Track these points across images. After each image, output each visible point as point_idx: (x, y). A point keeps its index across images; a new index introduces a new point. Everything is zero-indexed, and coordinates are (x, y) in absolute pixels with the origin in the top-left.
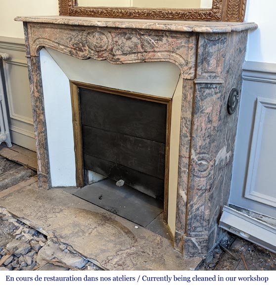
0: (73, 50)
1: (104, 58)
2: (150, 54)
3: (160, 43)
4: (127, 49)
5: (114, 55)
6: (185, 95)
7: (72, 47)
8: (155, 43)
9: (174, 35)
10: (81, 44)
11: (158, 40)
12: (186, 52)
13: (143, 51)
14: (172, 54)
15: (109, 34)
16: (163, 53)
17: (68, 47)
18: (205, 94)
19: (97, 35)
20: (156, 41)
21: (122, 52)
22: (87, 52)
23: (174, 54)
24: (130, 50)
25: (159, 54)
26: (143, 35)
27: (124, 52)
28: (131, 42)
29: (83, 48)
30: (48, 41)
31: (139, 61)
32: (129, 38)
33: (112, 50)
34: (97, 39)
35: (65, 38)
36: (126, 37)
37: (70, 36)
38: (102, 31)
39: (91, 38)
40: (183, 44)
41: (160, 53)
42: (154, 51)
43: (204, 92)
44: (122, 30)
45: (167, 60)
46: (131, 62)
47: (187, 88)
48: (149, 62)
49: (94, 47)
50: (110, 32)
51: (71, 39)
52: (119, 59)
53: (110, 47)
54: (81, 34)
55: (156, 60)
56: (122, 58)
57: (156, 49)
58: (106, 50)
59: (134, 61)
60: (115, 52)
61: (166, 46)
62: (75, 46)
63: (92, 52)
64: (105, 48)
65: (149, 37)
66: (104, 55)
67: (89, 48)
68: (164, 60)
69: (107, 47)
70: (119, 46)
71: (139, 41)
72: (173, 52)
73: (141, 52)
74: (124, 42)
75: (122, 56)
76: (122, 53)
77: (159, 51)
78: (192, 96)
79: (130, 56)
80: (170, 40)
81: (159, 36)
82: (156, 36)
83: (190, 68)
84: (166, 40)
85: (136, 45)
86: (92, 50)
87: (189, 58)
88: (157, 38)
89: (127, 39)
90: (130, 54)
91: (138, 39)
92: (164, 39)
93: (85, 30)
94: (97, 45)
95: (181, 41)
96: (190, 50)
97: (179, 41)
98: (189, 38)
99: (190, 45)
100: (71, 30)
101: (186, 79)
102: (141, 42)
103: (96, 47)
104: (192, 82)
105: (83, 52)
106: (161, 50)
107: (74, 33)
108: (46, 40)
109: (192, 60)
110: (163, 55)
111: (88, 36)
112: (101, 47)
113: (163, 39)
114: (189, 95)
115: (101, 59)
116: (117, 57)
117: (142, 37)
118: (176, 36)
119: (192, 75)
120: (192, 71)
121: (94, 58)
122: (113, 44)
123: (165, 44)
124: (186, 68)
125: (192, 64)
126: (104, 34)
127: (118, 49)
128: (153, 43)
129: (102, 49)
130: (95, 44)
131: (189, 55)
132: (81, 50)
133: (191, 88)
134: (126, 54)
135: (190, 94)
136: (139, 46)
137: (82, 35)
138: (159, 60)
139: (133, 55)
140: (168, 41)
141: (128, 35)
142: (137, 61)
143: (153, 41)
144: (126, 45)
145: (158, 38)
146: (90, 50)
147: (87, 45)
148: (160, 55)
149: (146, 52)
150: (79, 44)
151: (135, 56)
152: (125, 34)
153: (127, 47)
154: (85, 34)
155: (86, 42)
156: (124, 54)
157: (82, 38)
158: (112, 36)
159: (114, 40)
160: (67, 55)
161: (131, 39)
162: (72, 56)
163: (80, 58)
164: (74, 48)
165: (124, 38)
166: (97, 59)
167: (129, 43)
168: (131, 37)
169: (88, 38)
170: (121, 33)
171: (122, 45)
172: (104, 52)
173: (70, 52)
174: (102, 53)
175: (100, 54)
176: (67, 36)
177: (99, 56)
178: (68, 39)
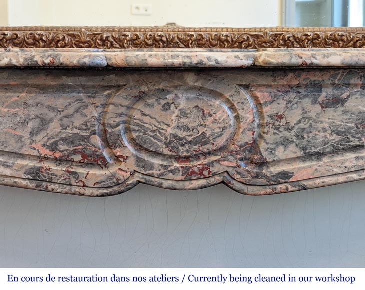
0: (47, 165)
1: (218, 179)
5: (263, 164)
7: (46, 152)
10: (97, 141)
15: (243, 92)
17: (23, 156)
19: (183, 100)
21: (304, 149)
22: (131, 165)
24: (338, 138)
27: (313, 150)
28: (345, 112)
29: (106, 154)
32: (337, 102)
33: (253, 147)
34: (183, 114)
36: (320, 99)
37: (34, 112)
38: (209, 86)
39: (156, 111)
44: (304, 75)
46: (341, 179)
49: (168, 145)
50: (246, 87)
51: (44, 123)
53: (246, 138)
54: (99, 101)
56: (302, 170)
58: (221, 149)
59: (355, 176)
60: (271, 151)
62: (63, 147)
63: (157, 162)
64: (220, 142)
66: (216, 169)
67: (139, 146)
69: (232, 139)
70: (289, 130)
74: (312, 115)
75: (301, 165)
76: (300, 154)
79: (338, 158)
86: (157, 154)
89: (325, 106)
90: (335, 151)
93: (119, 88)
94: (181, 134)
100: (44, 89)
103: (174, 142)
105: (105, 165)
107: (60, 101)
111: (140, 106)
112: (202, 140)
115: (203, 182)
116: (276, 170)
121: (166, 184)
122: (260, 126)
126: (217, 95)
127: (285, 143)
129: (205, 149)
130: (170, 131)
132: (94, 161)
134: (319, 156)
137: (105, 106)
139: (351, 156)
141: (327, 93)
144: (320, 126)
146: (144, 156)
147: (132, 141)
150: (83, 139)
151: (357, 158)
152: (318, 87)
153: (324, 130)
154: (121, 99)
155: (128, 130)
156: (308, 156)
157: (103, 114)
158: (256, 99)
159: (267, 110)
160: (16, 186)
161: (342, 102)
162: (46, 190)
163: (88, 192)
164: (58, 155)
165: (314, 102)
166: (179, 185)
167: (334, 117)
168: (344, 96)
169: (137, 115)
170: (298, 86)
171: (302, 125)
172: (213, 158)
173: (35, 175)
174: (203, 161)
175: (196, 165)
176: (23, 113)
177: (189, 175)
178: (24, 123)
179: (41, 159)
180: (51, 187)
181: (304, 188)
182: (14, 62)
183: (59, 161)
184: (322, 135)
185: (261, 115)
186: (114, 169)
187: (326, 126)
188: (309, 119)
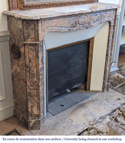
0: (70, 28)
7: (70, 26)
10: (75, 24)
17: (68, 27)
19: (83, 17)
22: (78, 27)
25: (105, 19)
26: (101, 12)
30: (54, 27)
31: (99, 24)
33: (89, 22)
34: (83, 19)
35: (66, 23)
36: (95, 15)
37: (69, 21)
39: (81, 19)
40: (112, 13)
46: (96, 25)
47: (112, 29)
48: (102, 23)
50: (89, 14)
51: (70, 22)
52: (92, 25)
54: (75, 18)
55: (104, 21)
60: (91, 22)
62: (72, 25)
63: (80, 26)
65: (103, 13)
67: (79, 24)
68: (107, 21)
69: (87, 21)
70: (92, 19)
72: (109, 17)
73: (100, 20)
75: (93, 24)
76: (93, 22)
80: (109, 12)
86: (81, 25)
88: (105, 13)
91: (100, 15)
94: (83, 22)
96: (114, 14)
98: (114, 11)
100: (70, 17)
106: (106, 17)
107: (72, 19)
108: (53, 27)
109: (114, 18)
110: (107, 19)
111: (79, 18)
112: (85, 22)
113: (107, 12)
114: (112, 31)
115: (85, 28)
116: (91, 25)
120: (114, 22)
121: (81, 29)
123: (108, 14)
124: (112, 21)
125: (114, 20)
126: (86, 15)
128: (104, 15)
132: (75, 27)
134: (95, 22)
136: (100, 17)
139: (97, 22)
149: (102, 19)
152: (95, 13)
154: (78, 17)
155: (78, 22)
157: (76, 20)
158: (90, 16)
159: (91, 17)
160: (67, 32)
162: (70, 32)
163: (74, 31)
164: (71, 26)
166: (82, 29)
167: (96, 17)
168: (97, 14)
169: (79, 20)
172: (86, 24)
173: (69, 30)
174: (85, 25)
175: (84, 25)
177: (83, 27)
178: (68, 23)
180: (70, 31)
181: (93, 27)
182: (70, 14)
183: (71, 27)
184: (95, 20)
185: (90, 18)
186: (76, 27)
188: (94, 18)
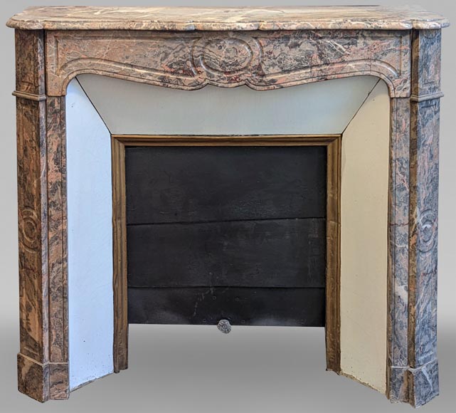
0: (167, 75)
1: (244, 83)
2: (336, 66)
3: (353, 48)
4: (290, 62)
5: (263, 75)
6: (397, 122)
7: (167, 69)
8: (344, 50)
9: (376, 34)
10: (189, 63)
11: (349, 44)
12: (397, 58)
13: (322, 62)
14: (374, 63)
15: (254, 40)
16: (358, 63)
17: (157, 71)
18: (426, 116)
19: (228, 44)
20: (346, 46)
21: (282, 68)
22: (204, 75)
23: (377, 63)
24: (297, 63)
25: (350, 65)
26: (321, 38)
27: (286, 69)
28: (300, 50)
29: (193, 70)
30: (103, 63)
31: (314, 80)
32: (297, 45)
33: (259, 67)
34: (228, 51)
35: (149, 55)
36: (289, 44)
37: (163, 49)
38: (239, 38)
39: (215, 49)
40: (392, 47)
41: (354, 64)
42: (343, 62)
43: (425, 112)
44: (282, 33)
45: (365, 73)
46: (299, 83)
47: (400, 112)
48: (334, 79)
49: (221, 66)
50: (256, 38)
51: (167, 55)
52: (273, 81)
53: (256, 63)
54: (190, 45)
55: (345, 75)
56: (281, 78)
57: (346, 58)
58: (245, 68)
59: (305, 81)
60: (267, 69)
61: (363, 51)
62: (174, 67)
63: (216, 74)
64: (244, 65)
65: (332, 41)
66: (243, 77)
67: (208, 67)
68: (361, 74)
69: (249, 63)
70: (275, 59)
71: (315, 48)
72: (375, 60)
73: (318, 66)
74: (286, 52)
75: (280, 76)
76: (280, 70)
77: (350, 61)
78: (409, 123)
79: (297, 73)
80: (370, 42)
81: (350, 38)
82: (346, 38)
83: (405, 81)
84: (364, 42)
85: (309, 55)
86: (216, 70)
87: (402, 66)
88: (347, 41)
89: (291, 47)
90: (296, 69)
91: (314, 45)
92: (360, 42)
93: (199, 38)
94: (227, 61)
95: (388, 43)
96: (403, 54)
97: (386, 43)
98: (401, 37)
99: (403, 48)
100: (166, 39)
101: (400, 98)
102: (319, 50)
103: (224, 64)
104: (408, 100)
105: (193, 75)
106: (355, 58)
107: (174, 45)
109: (406, 69)
110: (359, 66)
111: (208, 47)
112: (236, 64)
113: (358, 41)
114: (404, 121)
115: (236, 84)
116: (269, 78)
117: (320, 41)
118: (379, 35)
119: (408, 91)
120: (408, 84)
121: (220, 85)
122: (262, 57)
123: (363, 49)
124: (398, 81)
125: (407, 75)
126: (242, 42)
127: (274, 65)
128: (340, 49)
129: (237, 68)
130: (222, 59)
131: (403, 62)
132: (188, 73)
133: (407, 111)
134: (289, 71)
135: (406, 120)
136: (315, 56)
137: (193, 47)
138: (351, 74)
139: (303, 72)
140: (367, 45)
141: (292, 41)
142: (310, 80)
143: (340, 46)
144: (289, 57)
145: (350, 41)
146: (210, 71)
147: (205, 64)
148: (354, 67)
149: (328, 64)
150: (183, 63)
151: (306, 73)
152: (288, 38)
153: (291, 59)
154: (200, 44)
155: (203, 59)
156: (284, 72)
157: (192, 51)
158: (260, 44)
159: (265, 49)
160: (154, 85)
161: (299, 45)
162: (167, 87)
163: (185, 88)
164: (173, 70)
165: (286, 45)
166: (226, 85)
167: (295, 53)
168: (300, 43)
169: (207, 52)
170: (279, 38)
171: (281, 57)
172: (241, 72)
173: (163, 79)
174: (237, 74)
175: (233, 76)
176: (158, 50)
177: (230, 80)
178: (158, 55)
179: (165, 72)
180: (169, 85)
181: (282, 87)
183: (173, 73)
184: (290, 61)
185: (262, 51)
186: (197, 77)
187: (292, 57)
188: (284, 53)
